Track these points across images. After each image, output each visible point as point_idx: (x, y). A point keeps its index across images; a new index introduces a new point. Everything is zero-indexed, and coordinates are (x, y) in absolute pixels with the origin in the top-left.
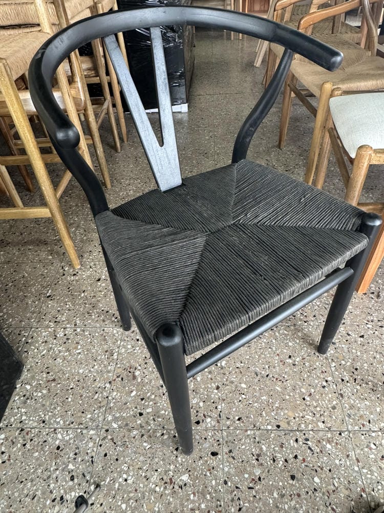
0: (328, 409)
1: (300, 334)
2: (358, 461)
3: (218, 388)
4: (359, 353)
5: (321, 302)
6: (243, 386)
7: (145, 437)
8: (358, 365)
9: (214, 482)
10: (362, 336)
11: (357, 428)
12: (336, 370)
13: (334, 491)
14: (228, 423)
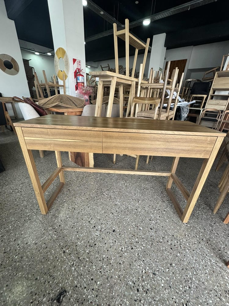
0: (193, 242)
1: (193, 220)
2: (196, 260)
3: (159, 217)
4: (213, 237)
5: (206, 217)
6: (167, 221)
7: (135, 215)
8: (211, 240)
9: (148, 234)
10: (218, 234)
11: (200, 253)
12: (201, 236)
13: (183, 261)
14: (158, 225)
